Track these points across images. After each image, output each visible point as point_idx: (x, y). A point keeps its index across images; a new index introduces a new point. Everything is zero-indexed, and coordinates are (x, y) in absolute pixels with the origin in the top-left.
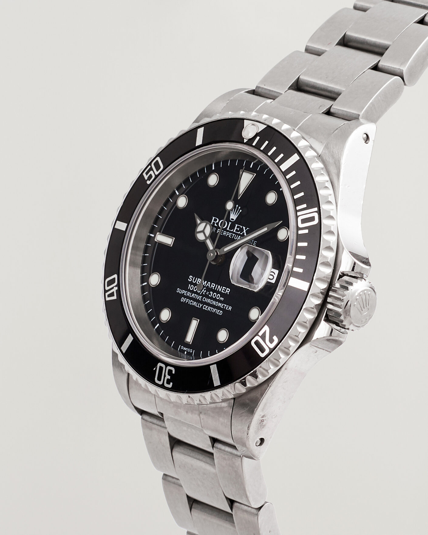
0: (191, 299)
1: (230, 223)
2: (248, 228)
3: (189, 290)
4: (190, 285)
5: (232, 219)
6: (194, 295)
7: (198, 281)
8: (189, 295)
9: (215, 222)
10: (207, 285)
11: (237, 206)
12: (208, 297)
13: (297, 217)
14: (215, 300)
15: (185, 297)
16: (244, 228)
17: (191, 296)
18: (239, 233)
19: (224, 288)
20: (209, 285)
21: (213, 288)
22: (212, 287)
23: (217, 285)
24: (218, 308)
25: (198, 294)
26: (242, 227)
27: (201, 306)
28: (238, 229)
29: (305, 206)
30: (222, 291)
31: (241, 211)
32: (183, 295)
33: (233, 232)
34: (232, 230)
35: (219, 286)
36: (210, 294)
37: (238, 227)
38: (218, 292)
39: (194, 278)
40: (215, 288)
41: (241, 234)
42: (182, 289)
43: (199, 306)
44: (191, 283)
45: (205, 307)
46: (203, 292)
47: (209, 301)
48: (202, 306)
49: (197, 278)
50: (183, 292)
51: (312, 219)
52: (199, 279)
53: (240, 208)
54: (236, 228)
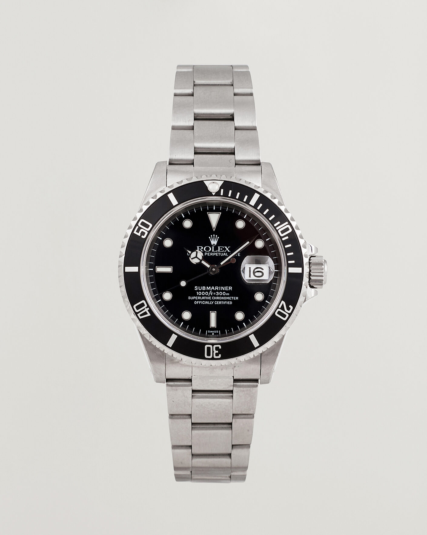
0: (203, 300)
1: (213, 247)
2: (229, 247)
3: (198, 296)
4: (197, 292)
5: (213, 244)
6: (204, 298)
7: (203, 288)
8: (200, 298)
9: (201, 249)
10: (212, 288)
11: (214, 235)
12: (216, 296)
13: (277, 231)
14: (222, 296)
15: (197, 300)
16: (226, 247)
17: (202, 298)
18: (223, 251)
19: (226, 287)
20: (214, 289)
21: (218, 290)
22: (216, 289)
23: (220, 287)
24: (227, 300)
25: (207, 296)
26: (224, 247)
27: (212, 303)
28: (222, 249)
29: (279, 223)
30: (226, 290)
31: (218, 238)
32: (195, 300)
33: (218, 252)
34: (217, 251)
35: (222, 287)
36: (216, 294)
37: (220, 248)
38: (223, 291)
39: (199, 287)
40: (219, 289)
41: (225, 251)
42: (192, 296)
43: (211, 303)
44: (198, 291)
45: (216, 303)
46: (210, 294)
47: (218, 298)
48: (214, 303)
49: (201, 287)
50: (194, 298)
51: (287, 229)
52: (203, 287)
53: (216, 236)
54: (219, 249)
